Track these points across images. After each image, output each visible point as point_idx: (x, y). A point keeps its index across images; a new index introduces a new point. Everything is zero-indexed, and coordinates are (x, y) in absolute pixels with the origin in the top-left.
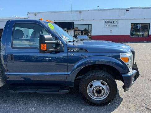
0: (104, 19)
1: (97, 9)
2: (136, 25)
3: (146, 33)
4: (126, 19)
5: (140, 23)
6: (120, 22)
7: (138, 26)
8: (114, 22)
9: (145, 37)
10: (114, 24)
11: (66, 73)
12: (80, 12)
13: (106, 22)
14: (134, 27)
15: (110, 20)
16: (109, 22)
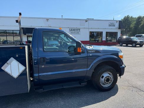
0: (68, 28)
1: (61, 18)
2: (93, 33)
3: (100, 39)
4: (85, 28)
5: (96, 32)
6: (81, 30)
7: (95, 34)
8: (77, 30)
9: (100, 42)
10: (77, 32)
11: (86, 69)
13: (71, 30)
14: (92, 35)
15: (73, 28)
16: (73, 30)
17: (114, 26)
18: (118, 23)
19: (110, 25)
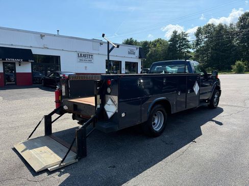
0: (76, 51)
4: (100, 54)
6: (95, 57)
12: (42, 36)
15: (84, 52)
16: (83, 55)
17: (134, 53)
18: (138, 50)
19: (129, 53)
